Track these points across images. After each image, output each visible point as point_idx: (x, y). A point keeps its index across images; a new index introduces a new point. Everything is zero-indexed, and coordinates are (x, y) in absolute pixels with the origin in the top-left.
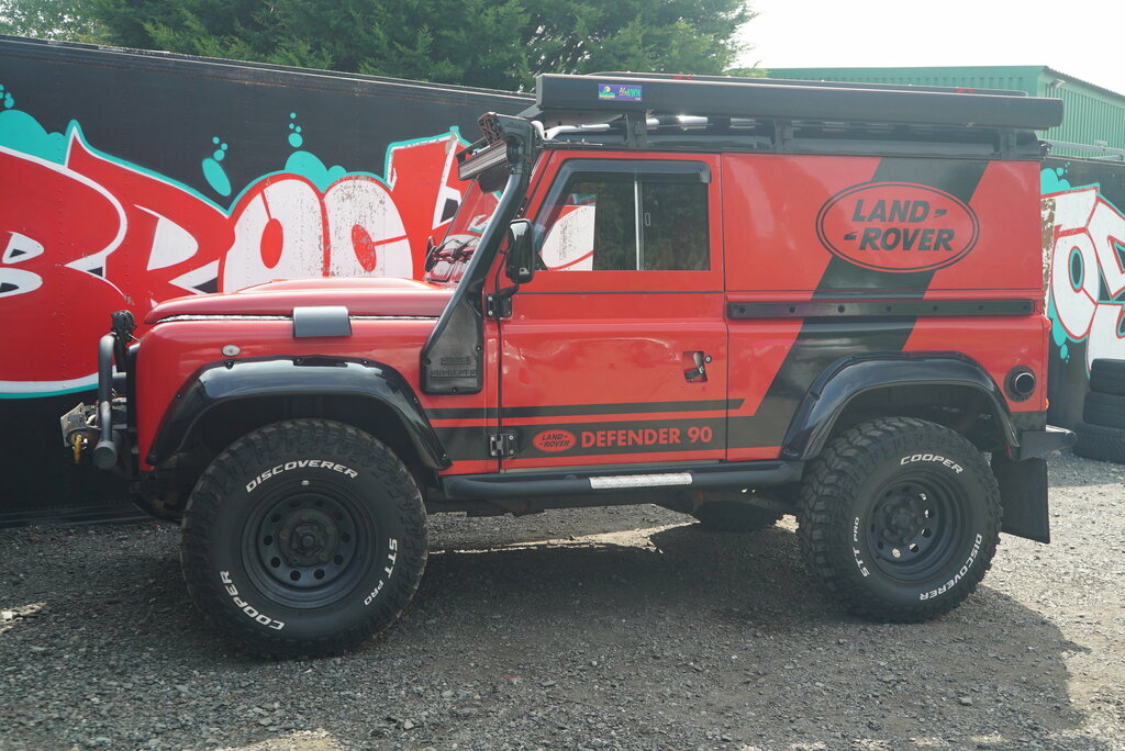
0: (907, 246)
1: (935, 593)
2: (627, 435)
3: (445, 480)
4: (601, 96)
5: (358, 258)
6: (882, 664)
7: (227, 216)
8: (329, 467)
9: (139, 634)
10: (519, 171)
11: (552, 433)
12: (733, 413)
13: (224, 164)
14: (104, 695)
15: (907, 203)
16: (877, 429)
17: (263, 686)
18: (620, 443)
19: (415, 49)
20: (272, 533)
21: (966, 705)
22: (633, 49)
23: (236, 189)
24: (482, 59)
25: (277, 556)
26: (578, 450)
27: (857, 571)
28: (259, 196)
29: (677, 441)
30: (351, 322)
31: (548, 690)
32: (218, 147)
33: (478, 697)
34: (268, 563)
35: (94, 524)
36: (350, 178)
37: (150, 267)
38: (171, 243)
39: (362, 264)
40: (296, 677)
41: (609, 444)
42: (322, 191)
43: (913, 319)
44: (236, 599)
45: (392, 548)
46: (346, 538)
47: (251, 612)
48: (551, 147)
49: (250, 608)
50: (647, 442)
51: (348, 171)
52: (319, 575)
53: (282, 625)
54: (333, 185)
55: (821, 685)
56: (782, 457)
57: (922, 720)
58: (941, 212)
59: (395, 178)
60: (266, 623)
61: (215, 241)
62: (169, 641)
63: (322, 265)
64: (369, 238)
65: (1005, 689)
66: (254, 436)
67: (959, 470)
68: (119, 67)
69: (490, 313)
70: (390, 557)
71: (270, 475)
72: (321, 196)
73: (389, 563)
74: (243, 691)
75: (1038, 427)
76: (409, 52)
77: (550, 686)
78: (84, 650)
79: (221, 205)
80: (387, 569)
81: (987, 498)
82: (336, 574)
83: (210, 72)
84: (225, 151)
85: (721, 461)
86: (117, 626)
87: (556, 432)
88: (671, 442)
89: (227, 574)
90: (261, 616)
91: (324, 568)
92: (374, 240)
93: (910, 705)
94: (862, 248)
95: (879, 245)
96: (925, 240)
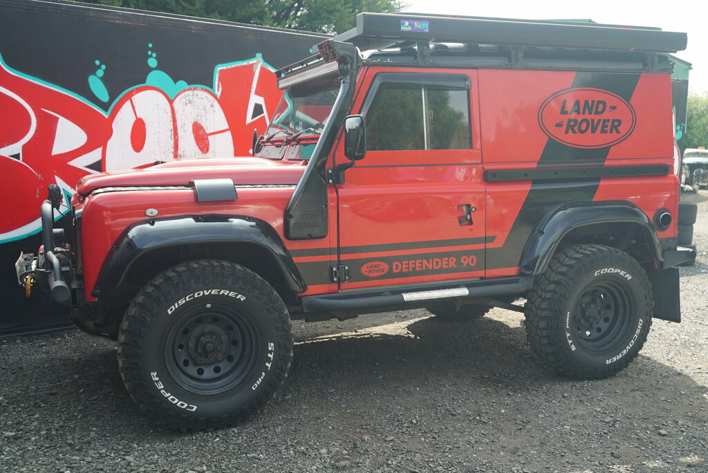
0: (594, 131)
1: (615, 359)
2: (422, 263)
3: (303, 299)
4: (402, 28)
5: (197, 144)
6: (598, 410)
7: (106, 116)
8: (226, 294)
9: (81, 418)
10: (348, 81)
11: (373, 263)
12: (489, 246)
13: (103, 79)
14: (73, 467)
15: (593, 102)
16: (578, 253)
17: (188, 454)
18: (418, 269)
19: (194, 5)
20: (183, 343)
21: (664, 435)
22: (338, 6)
23: (112, 98)
24: (239, 12)
25: (187, 358)
26: (390, 275)
27: (568, 347)
28: (129, 102)
29: (454, 266)
30: (237, 190)
31: (392, 444)
32: (99, 67)
33: (345, 452)
34: (181, 364)
35: (20, 336)
36: (190, 89)
37: (54, 153)
38: (68, 136)
39: (200, 148)
40: (210, 444)
41: (411, 270)
42: (172, 98)
43: (598, 179)
44: (162, 391)
45: (270, 349)
46: (235, 343)
47: (173, 400)
48: (367, 64)
49: (172, 397)
50: (435, 267)
51: (189, 84)
52: (217, 370)
53: (195, 408)
54: (179, 94)
55: (569, 428)
56: (521, 274)
57: (643, 448)
58: (613, 108)
59: (220, 89)
60: (184, 407)
61: (99, 134)
62: (105, 422)
63: (173, 150)
64: (204, 130)
65: (683, 422)
66: (170, 274)
67: (629, 278)
68: (26, 9)
69: (331, 181)
70: (269, 355)
71: (184, 301)
72: (171, 102)
73: (269, 360)
74: (174, 458)
75: (672, 248)
76: (190, 7)
77: (392, 440)
78: (44, 432)
79: (103, 109)
80: (267, 364)
81: (646, 296)
82: (229, 368)
83: (91, 14)
84: (104, 70)
85: (481, 278)
86: (63, 412)
87: (377, 263)
88: (450, 266)
89: (155, 374)
90: (181, 402)
91: (221, 365)
92: (208, 132)
93: (629, 438)
94: (567, 132)
95: (577, 130)
96: (604, 126)
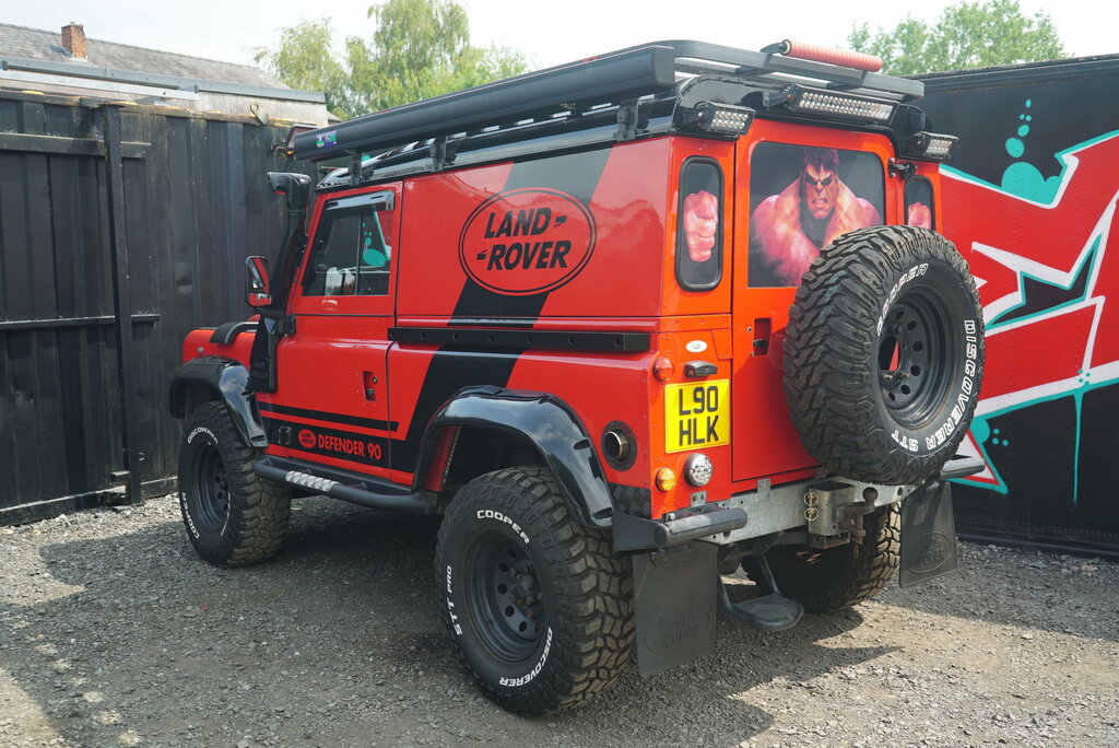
0: (526, 266)
1: (513, 682)
2: (338, 442)
8: (210, 434)
11: (306, 431)
12: (393, 435)
18: (335, 448)
29: (363, 455)
41: (331, 448)
43: (519, 350)
50: (348, 452)
53: (199, 536)
58: (561, 220)
60: (193, 532)
67: (527, 541)
71: (194, 434)
85: (387, 480)
88: (359, 454)
90: (193, 527)
94: (490, 268)
95: (503, 265)
96: (544, 255)
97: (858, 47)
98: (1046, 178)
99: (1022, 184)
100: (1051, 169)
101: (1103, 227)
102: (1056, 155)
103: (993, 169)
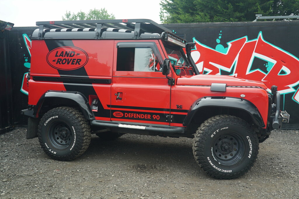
97: (68, 17)
98: (225, 48)
99: (220, 49)
100: (226, 46)
101: (237, 59)
102: (227, 43)
103: (214, 45)
